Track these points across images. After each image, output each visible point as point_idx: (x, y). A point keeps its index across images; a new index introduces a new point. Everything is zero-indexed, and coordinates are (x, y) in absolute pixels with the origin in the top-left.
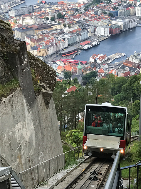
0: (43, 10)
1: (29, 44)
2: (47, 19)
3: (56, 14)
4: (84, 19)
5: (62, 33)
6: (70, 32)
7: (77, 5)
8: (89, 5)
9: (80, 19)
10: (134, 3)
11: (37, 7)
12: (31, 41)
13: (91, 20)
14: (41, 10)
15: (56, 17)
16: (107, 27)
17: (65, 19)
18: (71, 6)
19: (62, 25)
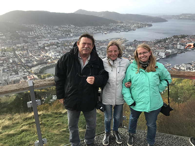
7: (151, 43)
8: (156, 43)
10: (176, 43)
12: (131, 56)
13: (157, 49)
14: (135, 44)
16: (164, 53)
18: (148, 43)
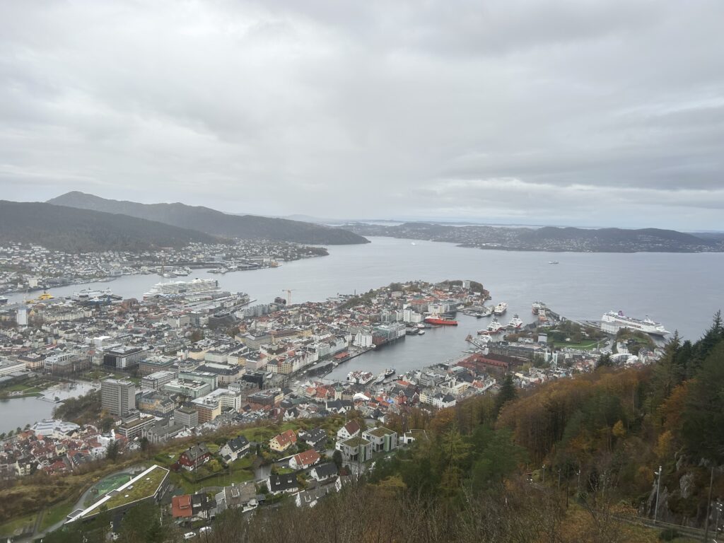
0: (283, 310)
1: (266, 356)
2: (289, 323)
3: (301, 317)
4: (338, 324)
5: (311, 341)
6: (320, 341)
9: (332, 323)
11: (274, 307)
12: (269, 351)
13: (347, 326)
15: (301, 321)
16: (369, 335)
17: (313, 323)
19: (310, 331)
